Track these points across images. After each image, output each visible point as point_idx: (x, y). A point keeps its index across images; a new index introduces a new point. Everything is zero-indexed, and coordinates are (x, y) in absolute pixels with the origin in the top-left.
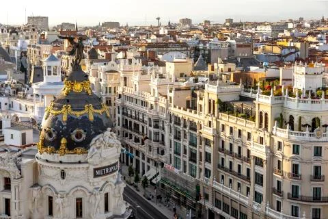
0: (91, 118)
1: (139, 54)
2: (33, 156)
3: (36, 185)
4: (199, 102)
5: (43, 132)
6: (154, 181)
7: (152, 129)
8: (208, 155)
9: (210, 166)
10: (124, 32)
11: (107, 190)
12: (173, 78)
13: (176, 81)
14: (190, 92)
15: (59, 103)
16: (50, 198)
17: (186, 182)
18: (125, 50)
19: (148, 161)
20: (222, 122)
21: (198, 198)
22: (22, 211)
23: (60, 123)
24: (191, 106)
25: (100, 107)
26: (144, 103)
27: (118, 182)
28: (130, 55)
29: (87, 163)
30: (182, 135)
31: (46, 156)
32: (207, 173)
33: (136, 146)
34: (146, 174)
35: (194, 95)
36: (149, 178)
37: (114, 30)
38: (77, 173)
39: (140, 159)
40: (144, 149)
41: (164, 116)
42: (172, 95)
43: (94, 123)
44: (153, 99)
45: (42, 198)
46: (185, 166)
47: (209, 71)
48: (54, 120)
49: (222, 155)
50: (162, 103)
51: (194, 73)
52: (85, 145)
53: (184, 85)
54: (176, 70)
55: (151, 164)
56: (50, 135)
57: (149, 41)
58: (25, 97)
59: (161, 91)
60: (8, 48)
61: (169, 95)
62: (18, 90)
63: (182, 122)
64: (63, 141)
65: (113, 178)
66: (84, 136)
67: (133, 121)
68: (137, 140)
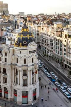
0: (29, 38)
1: (47, 22)
2: (13, 48)
3: (13, 55)
4: (62, 35)
5: (15, 41)
6: (50, 56)
7: (49, 42)
8: (65, 49)
9: (65, 52)
10: (45, 16)
11: (33, 57)
12: (56, 29)
13: (57, 29)
14: (60, 32)
15: (20, 34)
16: (17, 59)
17: (59, 56)
18: (43, 21)
19: (49, 50)
20: (69, 41)
21: (62, 61)
22: (10, 61)
23: (20, 39)
24: (61, 36)
25: (31, 35)
26: (48, 35)
27: (36, 55)
28: (45, 22)
29: (27, 49)
30: (58, 44)
31: (16, 47)
32: (65, 54)
33: (45, 46)
34: (48, 54)
35: (61, 33)
36: (48, 55)
37: (43, 16)
38: (24, 52)
39: (46, 50)
40: (47, 47)
41: (53, 39)
42: (55, 33)
43: (29, 39)
44: (50, 34)
45: (15, 58)
46: (59, 52)
47: (67, 27)
48: (19, 38)
49: (69, 49)
50: (53, 35)
51: (62, 27)
52: (27, 45)
53: (59, 30)
54: (57, 26)
55: (49, 51)
56: (17, 42)
57: (52, 19)
58: (14, 33)
59: (52, 32)
60: (12, 20)
61: (54, 33)
62: (12, 31)
63: (58, 40)
64: (21, 44)
65: (34, 54)
66: (26, 43)
67: (45, 40)
68: (45, 45)
